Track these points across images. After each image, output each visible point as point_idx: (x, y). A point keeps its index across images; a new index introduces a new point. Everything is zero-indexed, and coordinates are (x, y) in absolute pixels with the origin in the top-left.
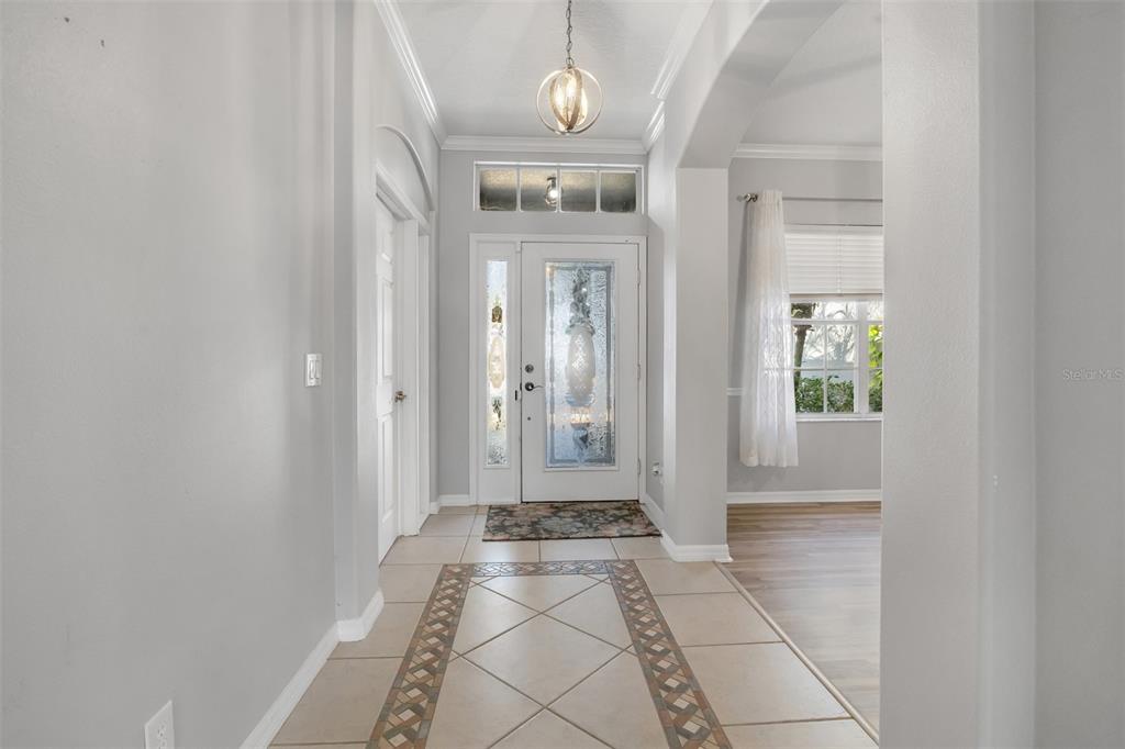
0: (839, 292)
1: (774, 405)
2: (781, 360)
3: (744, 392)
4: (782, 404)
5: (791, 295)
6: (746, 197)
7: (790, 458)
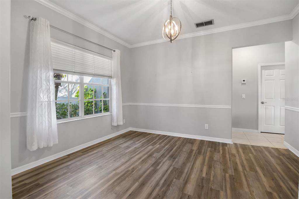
0: (74, 71)
1: (46, 119)
2: (49, 97)
3: (29, 114)
4: (50, 117)
5: (54, 70)
6: (29, 17)
7: (54, 141)
